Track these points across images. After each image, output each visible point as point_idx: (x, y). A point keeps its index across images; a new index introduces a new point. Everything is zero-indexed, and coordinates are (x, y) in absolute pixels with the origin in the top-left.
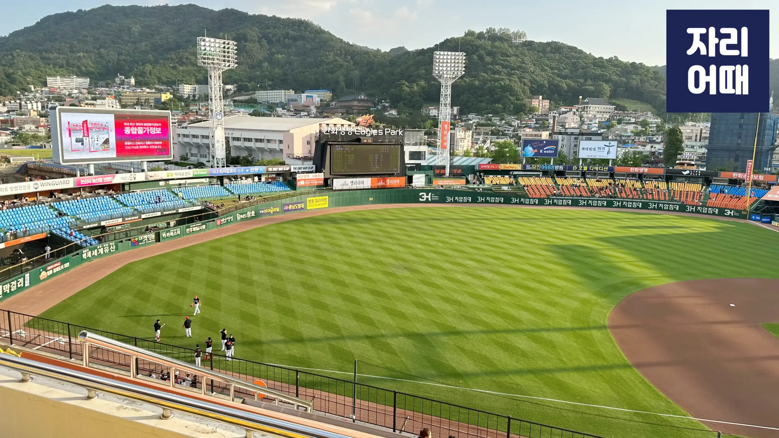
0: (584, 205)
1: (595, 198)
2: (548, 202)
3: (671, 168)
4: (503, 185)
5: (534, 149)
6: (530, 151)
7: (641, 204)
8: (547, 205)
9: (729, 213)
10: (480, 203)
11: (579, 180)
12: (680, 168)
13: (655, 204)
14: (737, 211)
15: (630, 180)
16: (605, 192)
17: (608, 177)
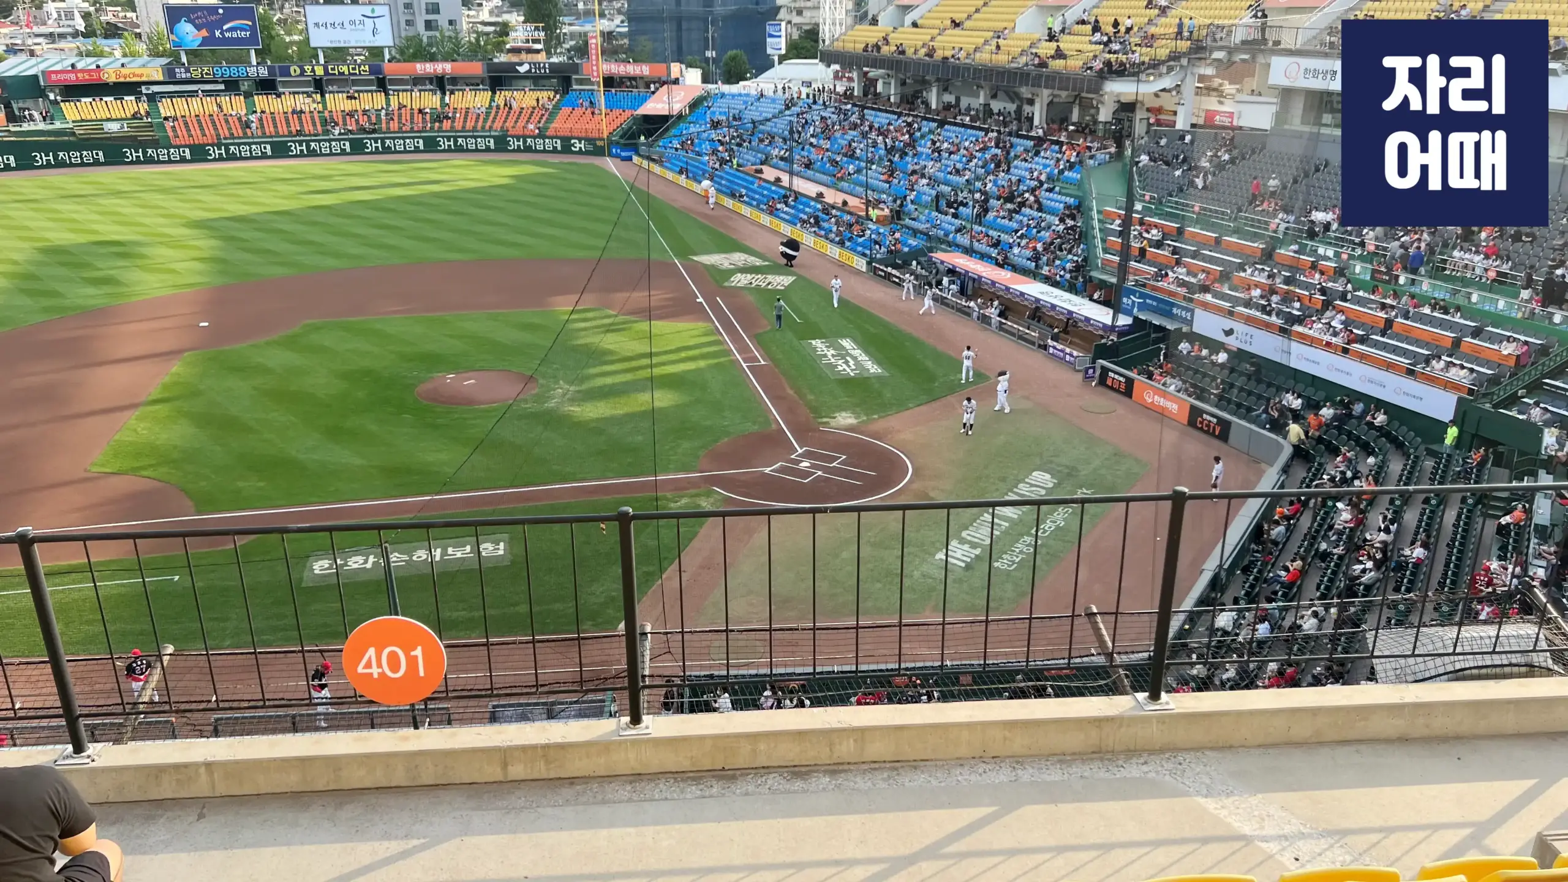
0: (301, 155)
1: (332, 137)
2: (214, 152)
3: (496, 60)
4: (108, 120)
5: (198, 28)
6: (189, 34)
7: (421, 141)
8: (215, 160)
9: (578, 145)
10: (42, 167)
11: (309, 96)
12: (514, 59)
13: (449, 141)
14: (589, 140)
15: (420, 91)
16: (357, 121)
17: (374, 88)
